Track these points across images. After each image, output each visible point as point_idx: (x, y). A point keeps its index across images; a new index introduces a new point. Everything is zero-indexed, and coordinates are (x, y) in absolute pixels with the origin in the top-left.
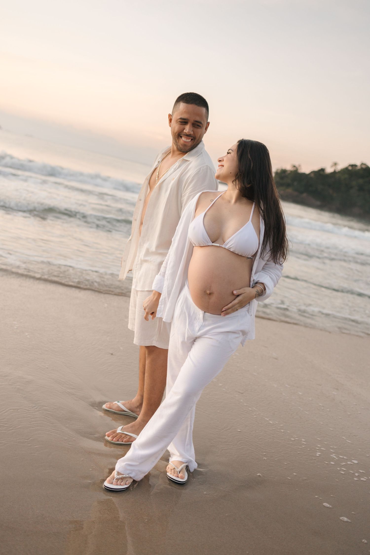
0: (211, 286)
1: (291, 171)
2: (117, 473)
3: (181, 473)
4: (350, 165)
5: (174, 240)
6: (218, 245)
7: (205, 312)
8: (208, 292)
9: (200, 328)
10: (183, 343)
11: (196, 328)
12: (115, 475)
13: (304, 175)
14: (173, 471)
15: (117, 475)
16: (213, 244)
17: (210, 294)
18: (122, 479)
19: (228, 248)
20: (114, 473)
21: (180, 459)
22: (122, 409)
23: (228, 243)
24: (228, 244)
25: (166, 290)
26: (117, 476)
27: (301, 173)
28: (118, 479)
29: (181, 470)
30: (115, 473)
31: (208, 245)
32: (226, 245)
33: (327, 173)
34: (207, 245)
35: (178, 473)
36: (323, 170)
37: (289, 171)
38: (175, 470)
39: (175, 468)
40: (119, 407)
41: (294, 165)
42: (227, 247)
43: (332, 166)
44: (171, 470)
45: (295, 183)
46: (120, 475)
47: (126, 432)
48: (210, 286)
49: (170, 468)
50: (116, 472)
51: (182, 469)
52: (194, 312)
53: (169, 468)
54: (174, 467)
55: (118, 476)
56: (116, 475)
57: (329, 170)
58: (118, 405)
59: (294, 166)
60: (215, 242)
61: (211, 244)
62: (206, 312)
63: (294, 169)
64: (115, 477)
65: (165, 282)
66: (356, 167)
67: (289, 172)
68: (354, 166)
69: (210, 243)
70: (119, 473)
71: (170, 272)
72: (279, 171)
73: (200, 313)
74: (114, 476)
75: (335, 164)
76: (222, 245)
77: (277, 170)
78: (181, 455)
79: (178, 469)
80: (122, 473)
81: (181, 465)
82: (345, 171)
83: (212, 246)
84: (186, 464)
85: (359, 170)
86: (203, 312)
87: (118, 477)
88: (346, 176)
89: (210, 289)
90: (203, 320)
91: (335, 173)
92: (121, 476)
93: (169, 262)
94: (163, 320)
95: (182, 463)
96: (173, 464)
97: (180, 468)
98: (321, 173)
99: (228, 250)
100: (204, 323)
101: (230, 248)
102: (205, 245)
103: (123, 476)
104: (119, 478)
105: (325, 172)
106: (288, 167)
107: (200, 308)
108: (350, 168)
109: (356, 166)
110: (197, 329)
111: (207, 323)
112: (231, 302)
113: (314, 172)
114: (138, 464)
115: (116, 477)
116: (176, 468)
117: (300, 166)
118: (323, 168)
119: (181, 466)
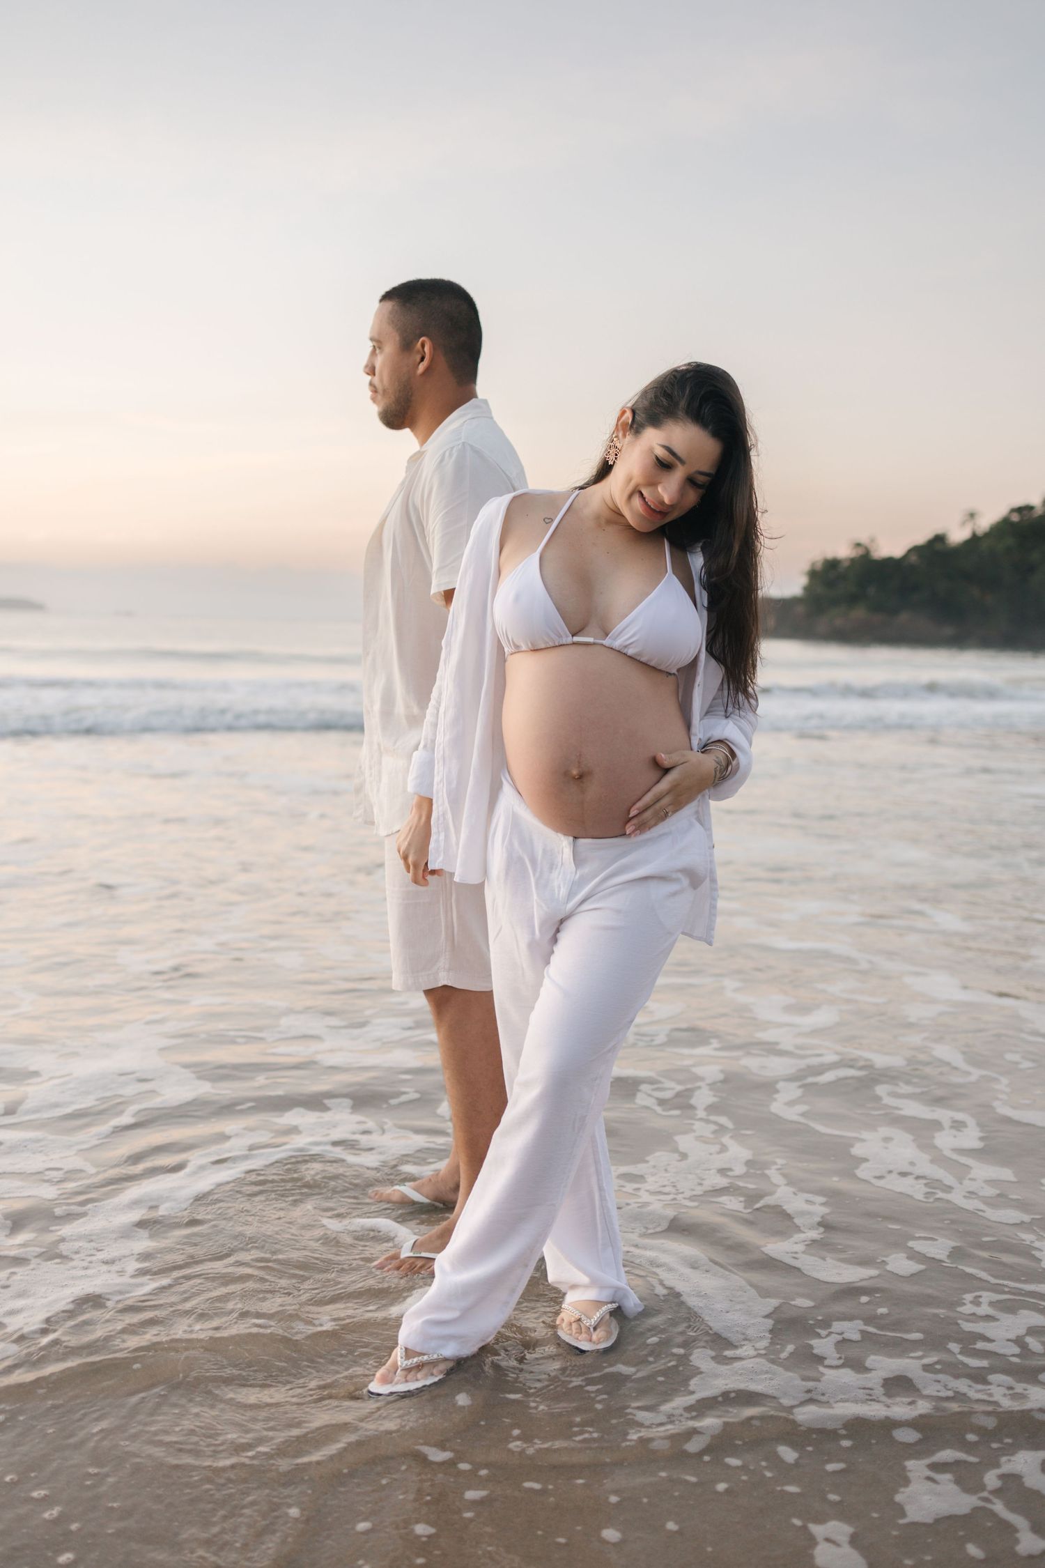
0: (580, 755)
1: (853, 560)
2: (404, 1354)
3: (598, 1330)
4: (1013, 510)
5: (449, 644)
6: (591, 640)
7: (575, 838)
8: (575, 772)
9: (571, 889)
10: (532, 945)
11: (559, 891)
12: (399, 1359)
13: (889, 562)
14: (574, 1326)
15: (403, 1360)
16: (576, 639)
17: (581, 777)
18: (419, 1367)
19: (620, 646)
20: (397, 1355)
21: (592, 1294)
22: (410, 1198)
23: (621, 632)
24: (622, 634)
25: (445, 790)
26: (405, 1360)
27: (880, 559)
28: (408, 1370)
29: (598, 1323)
30: (399, 1354)
31: (561, 643)
32: (615, 639)
33: (953, 545)
34: (557, 644)
35: (592, 1329)
36: (939, 539)
37: (846, 560)
38: (581, 1324)
39: (579, 1320)
40: (406, 1196)
41: (858, 541)
42: (617, 644)
43: (963, 524)
44: (571, 1324)
45: (871, 591)
46: (414, 1358)
47: (425, 1252)
48: (578, 754)
49: (566, 1321)
50: (401, 1349)
51: (601, 1319)
52: (545, 851)
53: (563, 1320)
54: (577, 1317)
55: (406, 1362)
56: (402, 1358)
57: (958, 535)
58: (402, 1192)
59: (858, 545)
60: (579, 634)
61: (570, 639)
62: (578, 838)
63: (860, 552)
64: (399, 1363)
65: (436, 767)
66: (1034, 510)
67: (846, 564)
68: (1024, 510)
69: (567, 637)
70: (409, 1353)
71: (448, 737)
72: (819, 566)
73: (563, 845)
74: (396, 1362)
75: (972, 515)
76: (604, 640)
77: (813, 564)
78: (595, 1282)
79: (590, 1319)
80: (418, 1349)
81: (598, 1308)
82: (1004, 528)
83: (574, 643)
84: (614, 1304)
85: (1041, 517)
86: (571, 838)
87: (406, 1365)
88: (1010, 541)
89: (579, 762)
90: (575, 864)
91: (975, 540)
92: (415, 1360)
93: (442, 710)
94: (456, 879)
95: (598, 1304)
96: (575, 1309)
97: (597, 1316)
98: (938, 546)
99: (619, 651)
100: (578, 872)
101: (626, 647)
102: (551, 644)
103: (420, 1358)
104: (412, 1366)
105: (947, 542)
106: (844, 552)
107: (558, 829)
108: (1015, 518)
109: (1030, 508)
110: (563, 892)
111: (586, 870)
112: (649, 790)
113: (916, 550)
114: (456, 1314)
115: (402, 1363)
116: (586, 1319)
117: (873, 540)
118: (940, 532)
119: (598, 1311)
